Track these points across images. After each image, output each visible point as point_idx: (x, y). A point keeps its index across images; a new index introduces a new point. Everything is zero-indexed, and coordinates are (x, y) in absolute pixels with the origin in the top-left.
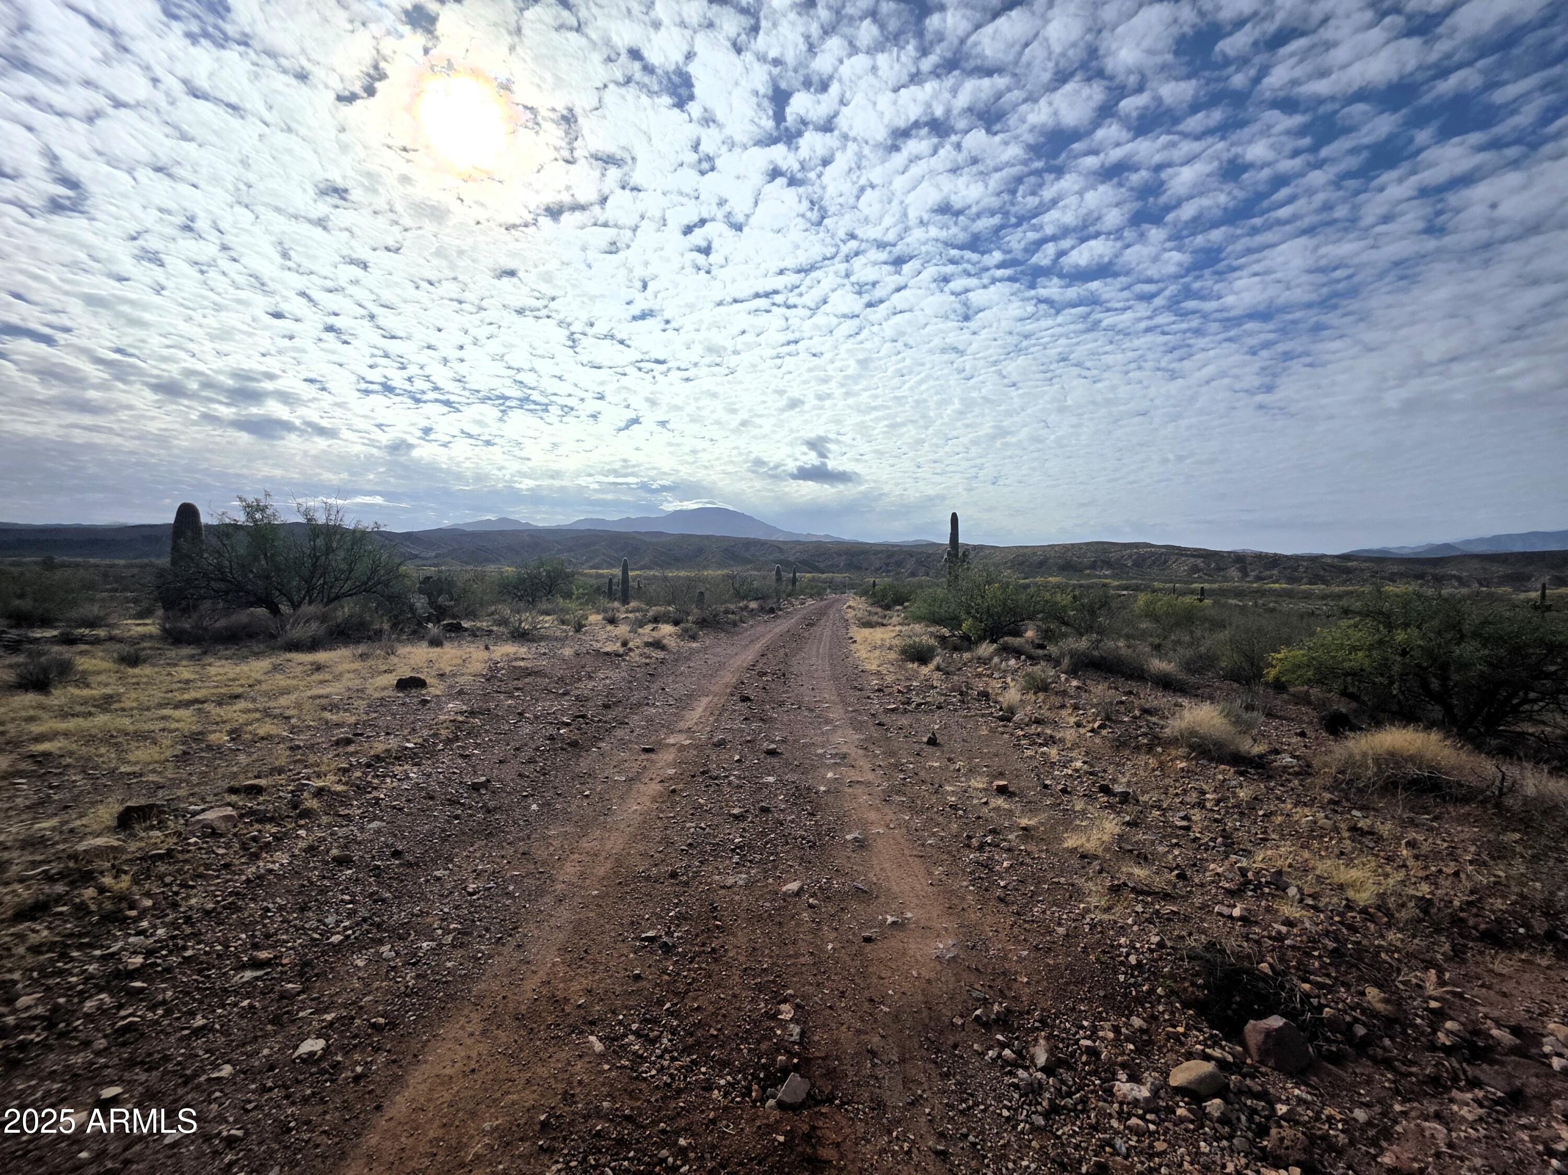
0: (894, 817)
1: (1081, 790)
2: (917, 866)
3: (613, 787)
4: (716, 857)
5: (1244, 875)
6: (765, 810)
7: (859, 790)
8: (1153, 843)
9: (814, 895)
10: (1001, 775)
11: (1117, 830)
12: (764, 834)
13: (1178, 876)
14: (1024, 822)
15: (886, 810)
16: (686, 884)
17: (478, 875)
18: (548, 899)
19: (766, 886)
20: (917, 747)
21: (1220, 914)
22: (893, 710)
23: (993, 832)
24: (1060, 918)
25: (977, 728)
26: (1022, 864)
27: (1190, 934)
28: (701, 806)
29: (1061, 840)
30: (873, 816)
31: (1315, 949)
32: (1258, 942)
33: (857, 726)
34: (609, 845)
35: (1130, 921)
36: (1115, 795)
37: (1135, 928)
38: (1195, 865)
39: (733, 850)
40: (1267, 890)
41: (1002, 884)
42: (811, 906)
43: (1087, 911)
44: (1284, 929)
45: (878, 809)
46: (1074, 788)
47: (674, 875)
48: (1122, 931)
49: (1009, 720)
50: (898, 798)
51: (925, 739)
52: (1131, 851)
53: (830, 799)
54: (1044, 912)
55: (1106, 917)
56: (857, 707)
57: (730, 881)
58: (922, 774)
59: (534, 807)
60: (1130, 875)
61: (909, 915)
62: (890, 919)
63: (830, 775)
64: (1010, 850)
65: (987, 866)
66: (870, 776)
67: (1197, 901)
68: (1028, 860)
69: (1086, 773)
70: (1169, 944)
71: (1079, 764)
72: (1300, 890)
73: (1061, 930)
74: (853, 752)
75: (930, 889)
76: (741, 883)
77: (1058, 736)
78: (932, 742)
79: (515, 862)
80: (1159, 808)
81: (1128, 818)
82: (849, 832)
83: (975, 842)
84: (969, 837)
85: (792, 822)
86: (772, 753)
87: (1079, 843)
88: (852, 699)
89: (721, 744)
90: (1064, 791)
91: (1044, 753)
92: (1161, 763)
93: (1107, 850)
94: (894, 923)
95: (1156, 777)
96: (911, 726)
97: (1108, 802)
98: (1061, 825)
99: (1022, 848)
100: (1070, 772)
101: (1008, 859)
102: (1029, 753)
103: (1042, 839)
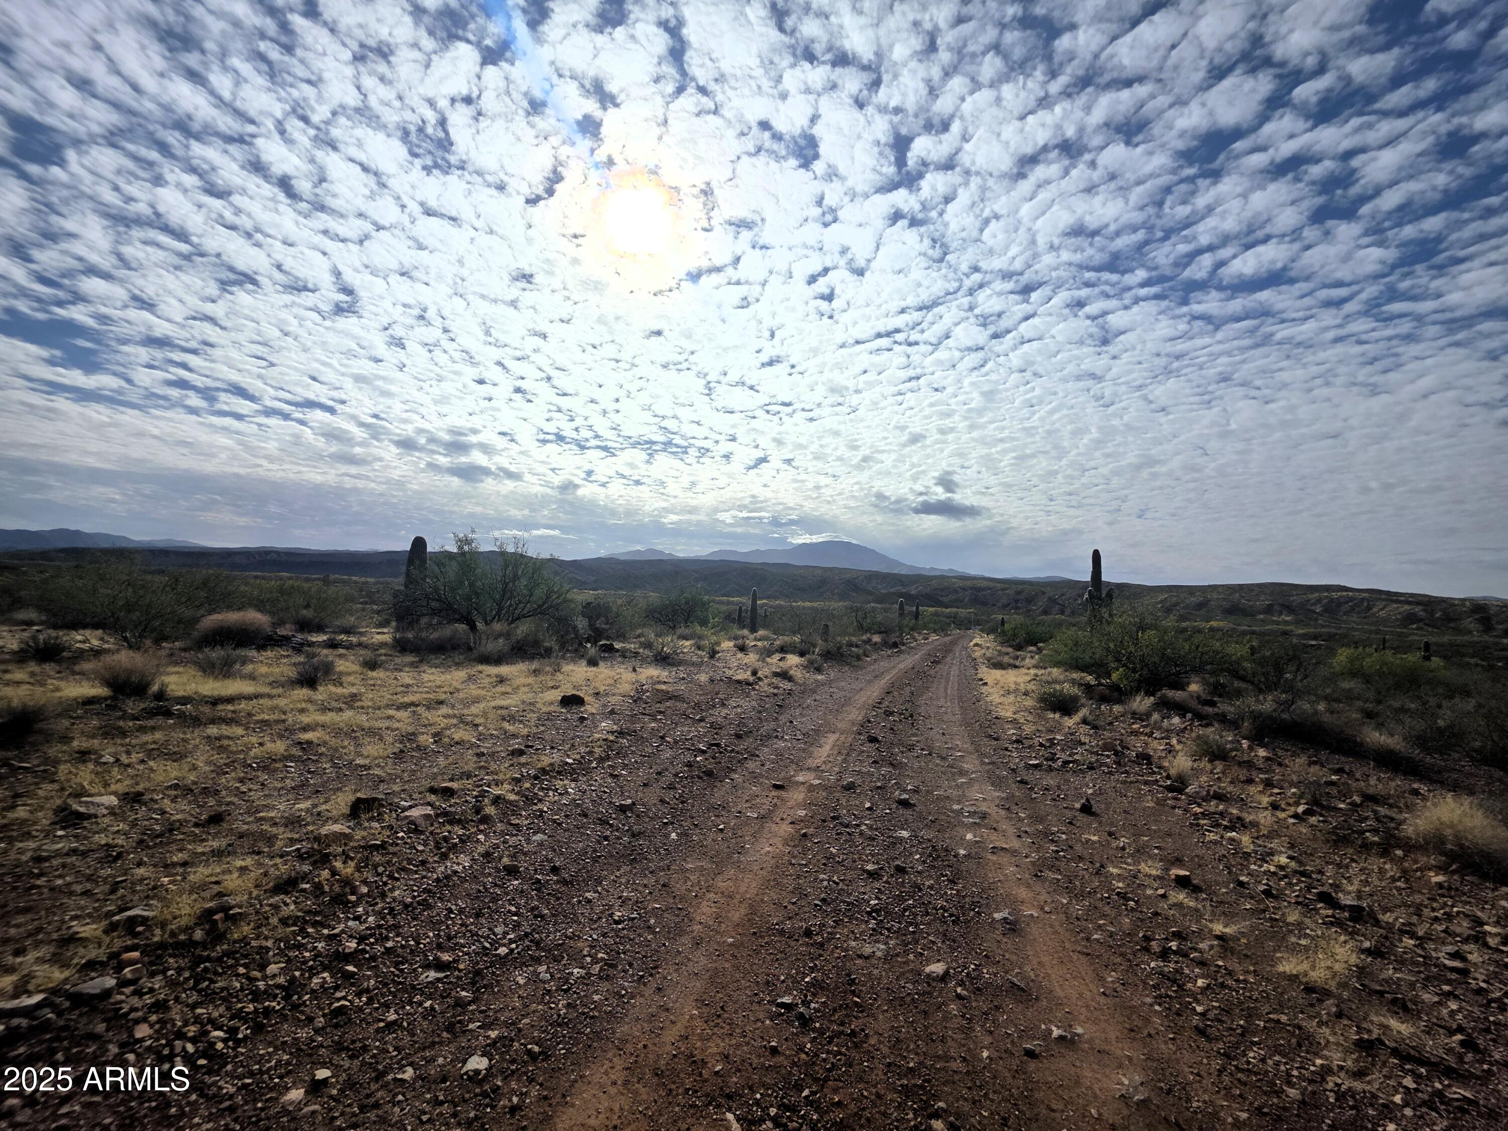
0: (1048, 898)
1: (1292, 895)
2: (1084, 968)
3: (746, 824)
4: (851, 918)
6: (901, 870)
7: (1005, 859)
8: (1412, 986)
9: (961, 983)
10: (1178, 861)
11: (1354, 959)
12: (901, 899)
13: (1464, 1044)
14: (1218, 928)
15: (1038, 888)
16: (821, 945)
17: (624, 901)
18: (686, 939)
19: (906, 963)
20: (1069, 814)
22: (1035, 766)
23: (1178, 935)
24: (1288, 1074)
25: (1140, 798)
26: (1223, 985)
28: (833, 856)
29: (1274, 962)
30: (1023, 893)
33: (997, 782)
34: (742, 889)
35: (1397, 1099)
36: (1343, 908)
39: (869, 914)
41: (1199, 1009)
42: (959, 997)
43: (1328, 1070)
45: (1028, 886)
46: (1281, 891)
47: (808, 933)
49: (1180, 791)
50: (1052, 875)
51: (1078, 806)
52: (1381, 993)
53: (971, 865)
54: (1263, 1061)
55: (1358, 1085)
56: (994, 759)
57: (867, 950)
58: (1078, 847)
59: (674, 835)
60: (1386, 1028)
61: (1080, 1030)
62: (1056, 1032)
63: (969, 836)
64: (1203, 964)
65: (1176, 980)
66: (1015, 844)
68: (1231, 982)
69: (1296, 872)
71: (1283, 860)
73: (1293, 1093)
74: (993, 810)
75: (1102, 999)
76: (879, 954)
77: (1249, 818)
78: (1086, 809)
79: (656, 893)
80: (1413, 935)
81: (1367, 944)
82: (998, 910)
83: (1155, 946)
84: (1147, 939)
85: (931, 887)
86: (904, 804)
87: (1300, 968)
88: (988, 746)
89: (850, 787)
90: (1268, 893)
91: (1232, 840)
92: (1404, 871)
93: (1343, 985)
94: (1062, 1039)
95: (1399, 889)
96: (1059, 787)
97: (1333, 916)
98: (1271, 939)
99: (1221, 963)
100: (1273, 869)
101: (1203, 976)
102: (1212, 837)
103: (1246, 956)
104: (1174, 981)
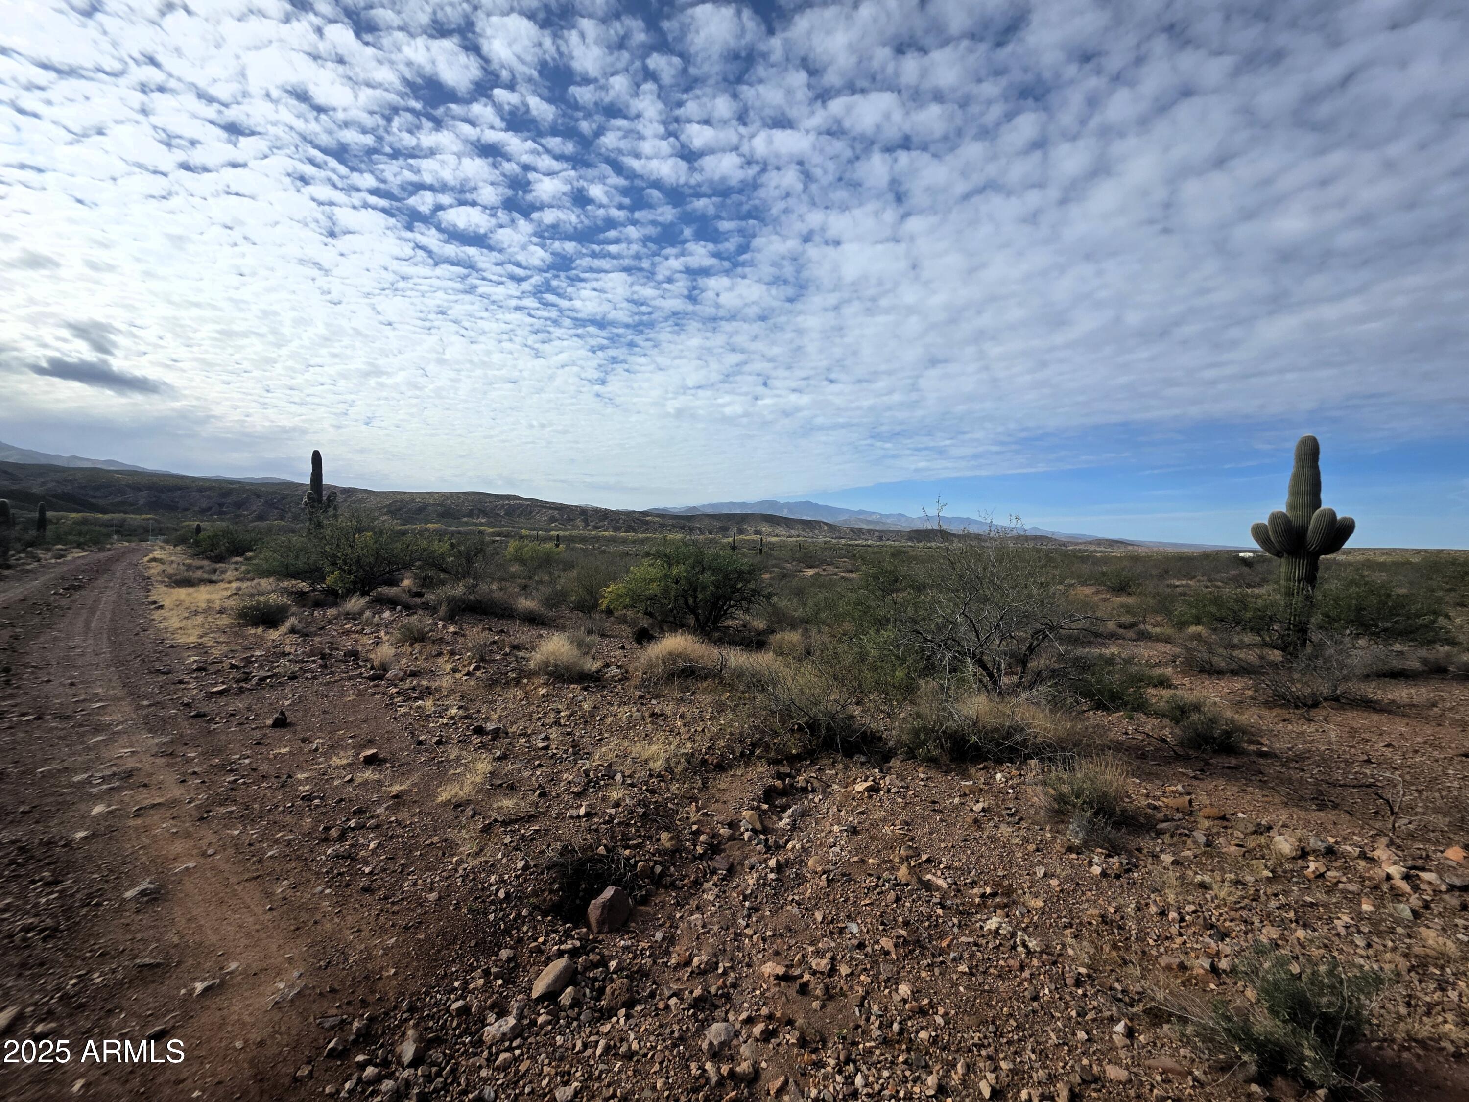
0: (214, 839)
1: (456, 737)
2: (251, 894)
5: (587, 776)
7: (154, 817)
8: (520, 770)
10: (370, 742)
11: (489, 768)
13: (540, 795)
14: (396, 789)
15: (202, 832)
20: (257, 734)
21: (571, 817)
22: (220, 693)
23: (360, 811)
24: (432, 883)
25: (342, 694)
26: (392, 837)
27: (549, 846)
29: (435, 797)
30: (177, 847)
31: (632, 818)
32: (597, 830)
35: (499, 856)
36: (487, 734)
37: (504, 861)
38: (552, 780)
40: (602, 783)
41: (367, 870)
43: (460, 862)
44: (613, 811)
45: (187, 836)
46: (449, 737)
48: (492, 868)
49: (381, 678)
50: (223, 810)
51: (270, 722)
52: (501, 785)
54: (415, 884)
55: (477, 862)
56: (160, 698)
58: (263, 767)
60: (500, 809)
61: (233, 966)
62: (199, 987)
63: (98, 809)
64: (378, 827)
66: (177, 792)
67: (554, 813)
68: (399, 831)
69: (462, 717)
70: (532, 863)
71: (454, 711)
72: (623, 773)
73: (433, 896)
74: (146, 763)
75: (269, 916)
77: (434, 685)
78: (281, 723)
80: (524, 735)
81: (498, 754)
82: (132, 886)
83: (334, 833)
84: (327, 829)
87: (453, 793)
90: (439, 743)
91: (419, 707)
92: (527, 693)
93: (480, 791)
94: (206, 990)
95: (522, 706)
96: (249, 709)
97: (481, 742)
98: (436, 779)
99: (393, 819)
100: (445, 721)
101: (376, 838)
102: (402, 710)
103: (415, 802)
104: (349, 856)
